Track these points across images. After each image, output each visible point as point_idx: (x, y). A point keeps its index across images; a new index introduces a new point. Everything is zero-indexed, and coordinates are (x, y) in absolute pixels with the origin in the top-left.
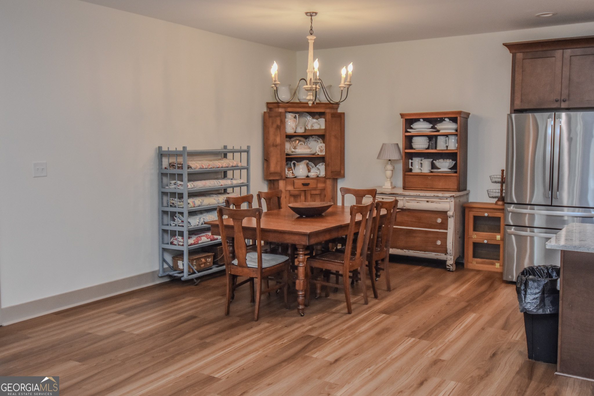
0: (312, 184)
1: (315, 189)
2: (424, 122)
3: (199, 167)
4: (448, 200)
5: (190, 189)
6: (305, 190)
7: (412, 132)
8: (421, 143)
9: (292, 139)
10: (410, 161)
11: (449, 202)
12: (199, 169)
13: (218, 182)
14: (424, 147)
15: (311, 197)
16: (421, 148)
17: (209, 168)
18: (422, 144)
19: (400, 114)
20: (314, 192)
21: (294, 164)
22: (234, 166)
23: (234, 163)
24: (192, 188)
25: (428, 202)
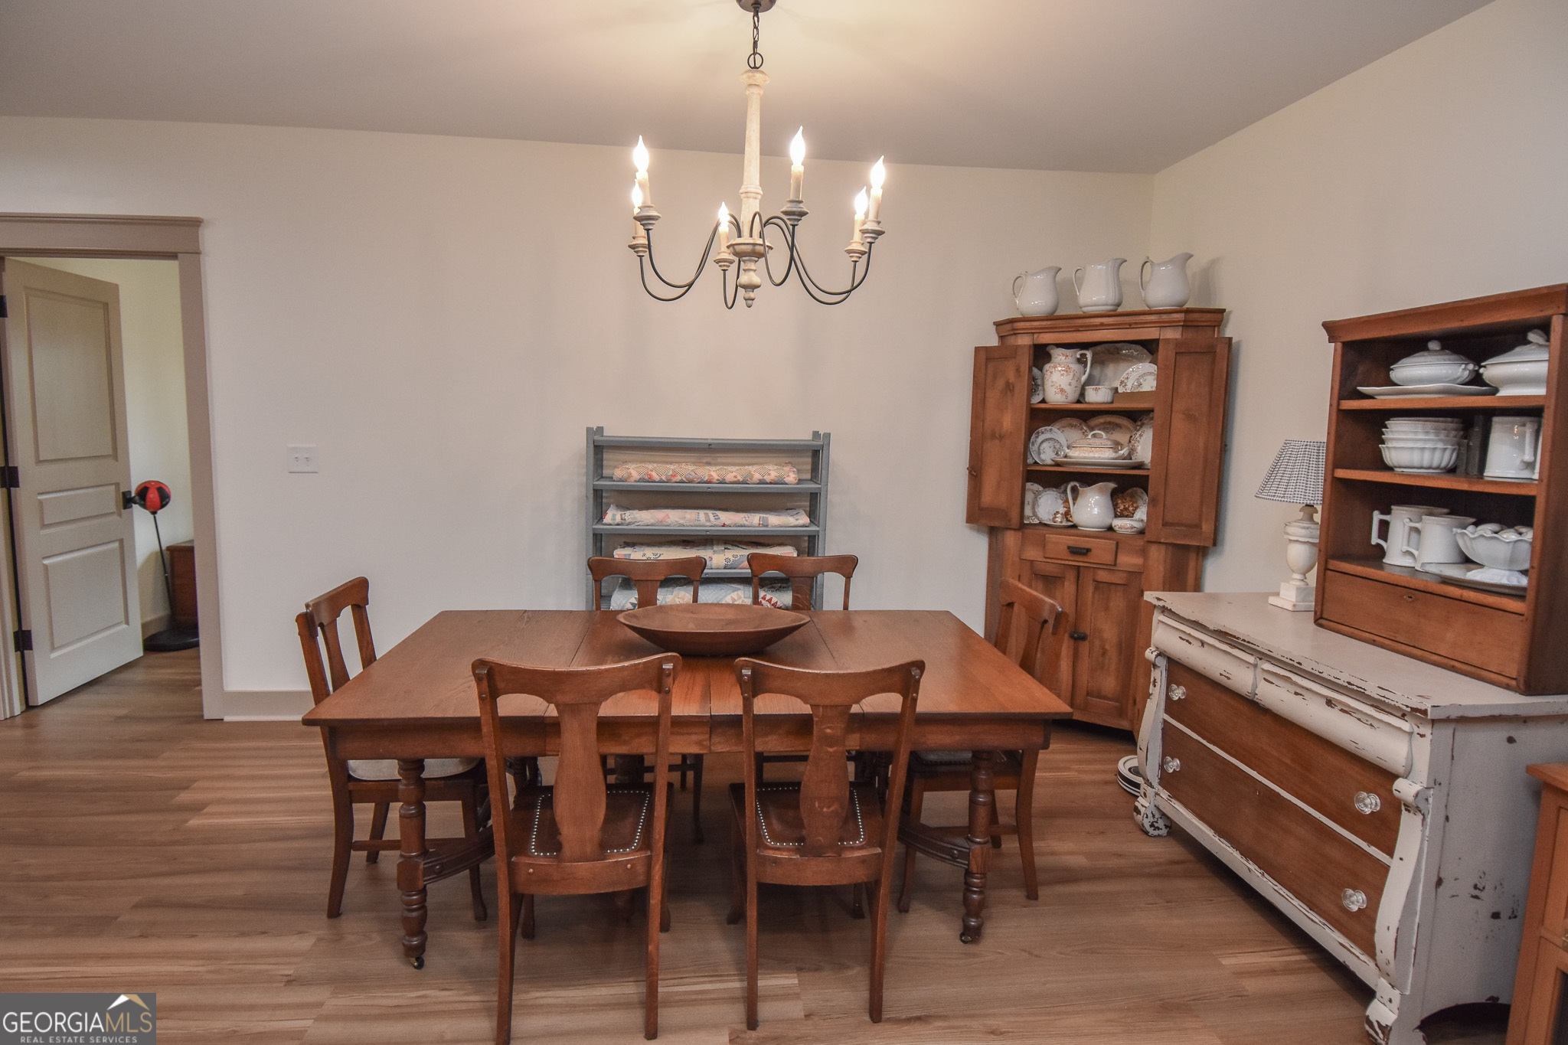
0: (1102, 551)
1: (1112, 567)
2: (1441, 352)
3: (635, 475)
4: (1406, 726)
5: (610, 525)
6: (1079, 567)
7: (1382, 397)
8: (1420, 445)
9: (1094, 422)
10: (1377, 516)
11: (1411, 734)
12: (635, 481)
13: (711, 516)
14: (1435, 463)
15: (1096, 588)
16: (1416, 463)
17: (676, 482)
18: (1423, 449)
19: (1326, 325)
20: (1103, 576)
21: (1074, 490)
22: (768, 481)
23: (769, 474)
24: (618, 525)
25: (1330, 702)
